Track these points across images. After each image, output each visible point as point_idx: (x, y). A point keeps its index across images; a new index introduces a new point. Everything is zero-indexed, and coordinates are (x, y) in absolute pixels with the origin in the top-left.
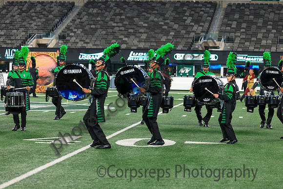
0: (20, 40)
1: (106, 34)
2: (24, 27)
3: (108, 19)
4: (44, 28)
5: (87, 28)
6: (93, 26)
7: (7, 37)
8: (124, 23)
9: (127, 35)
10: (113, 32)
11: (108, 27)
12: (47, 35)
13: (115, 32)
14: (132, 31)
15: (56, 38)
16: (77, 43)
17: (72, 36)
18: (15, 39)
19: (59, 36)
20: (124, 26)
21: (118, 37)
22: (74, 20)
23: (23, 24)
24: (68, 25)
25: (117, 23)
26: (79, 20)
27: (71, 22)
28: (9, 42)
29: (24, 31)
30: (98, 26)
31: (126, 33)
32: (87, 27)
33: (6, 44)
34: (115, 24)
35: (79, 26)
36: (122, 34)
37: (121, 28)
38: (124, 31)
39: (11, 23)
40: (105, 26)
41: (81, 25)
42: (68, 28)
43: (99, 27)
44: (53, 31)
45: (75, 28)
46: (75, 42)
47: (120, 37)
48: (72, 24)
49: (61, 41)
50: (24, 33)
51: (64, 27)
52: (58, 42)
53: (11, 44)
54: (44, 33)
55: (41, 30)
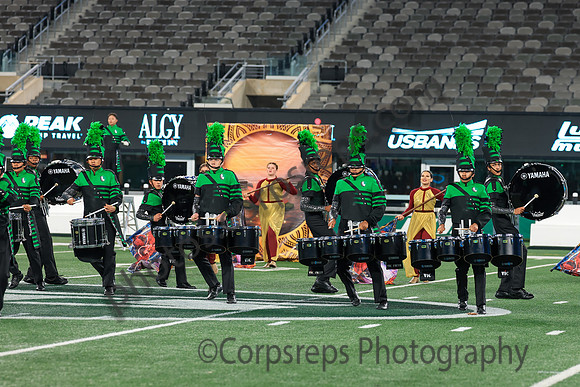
0: (191, 82)
1: (478, 64)
2: (204, 38)
3: (486, 12)
4: (272, 42)
5: (415, 42)
6: (436, 37)
7: (148, 74)
8: (541, 25)
9: (550, 65)
10: (502, 57)
11: (487, 40)
12: (282, 68)
13: (510, 57)
14: (566, 52)
15: (312, 77)
16: (382, 93)
17: (365, 71)
18: (174, 81)
19: (321, 69)
20: (541, 34)
21: (521, 72)
22: (370, 18)
23: (201, 28)
24: (350, 34)
25: (516, 25)
26: (389, 17)
27: (361, 23)
28: (154, 89)
29: (204, 54)
30: (454, 37)
31: (545, 58)
32: (414, 40)
33: (143, 96)
34: (510, 31)
35: (389, 37)
36: (533, 64)
37: (529, 44)
38: (542, 51)
39: (159, 26)
40: (476, 37)
41: (396, 34)
42: (351, 43)
43: (455, 41)
44: (301, 53)
45: (374, 43)
46: (374, 92)
47: (528, 72)
48: (363, 30)
49: (327, 88)
50: (202, 61)
51: (338, 39)
52: (319, 91)
53: (160, 96)
54: (271, 60)
55: (262, 48)
